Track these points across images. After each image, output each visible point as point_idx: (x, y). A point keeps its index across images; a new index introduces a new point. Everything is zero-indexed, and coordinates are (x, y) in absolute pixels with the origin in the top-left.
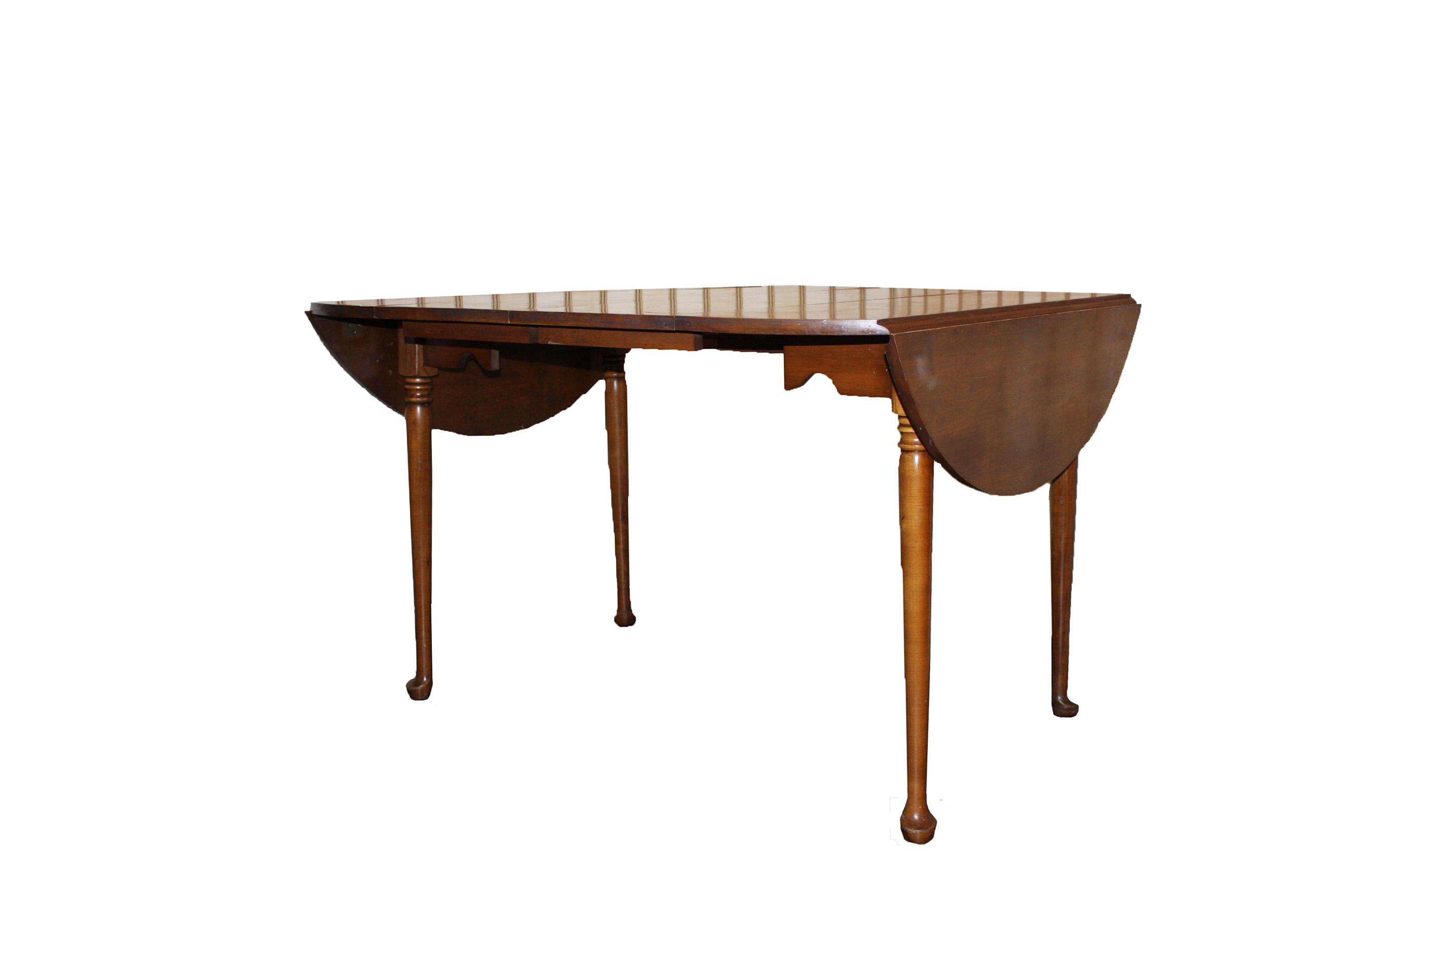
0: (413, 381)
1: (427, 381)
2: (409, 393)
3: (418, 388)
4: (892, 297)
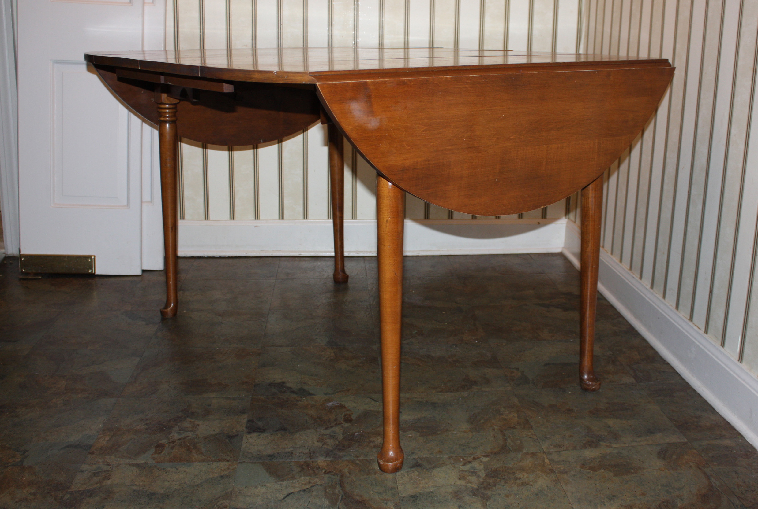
0: (163, 106)
1: (172, 106)
2: (161, 115)
3: (167, 111)
4: (481, 55)
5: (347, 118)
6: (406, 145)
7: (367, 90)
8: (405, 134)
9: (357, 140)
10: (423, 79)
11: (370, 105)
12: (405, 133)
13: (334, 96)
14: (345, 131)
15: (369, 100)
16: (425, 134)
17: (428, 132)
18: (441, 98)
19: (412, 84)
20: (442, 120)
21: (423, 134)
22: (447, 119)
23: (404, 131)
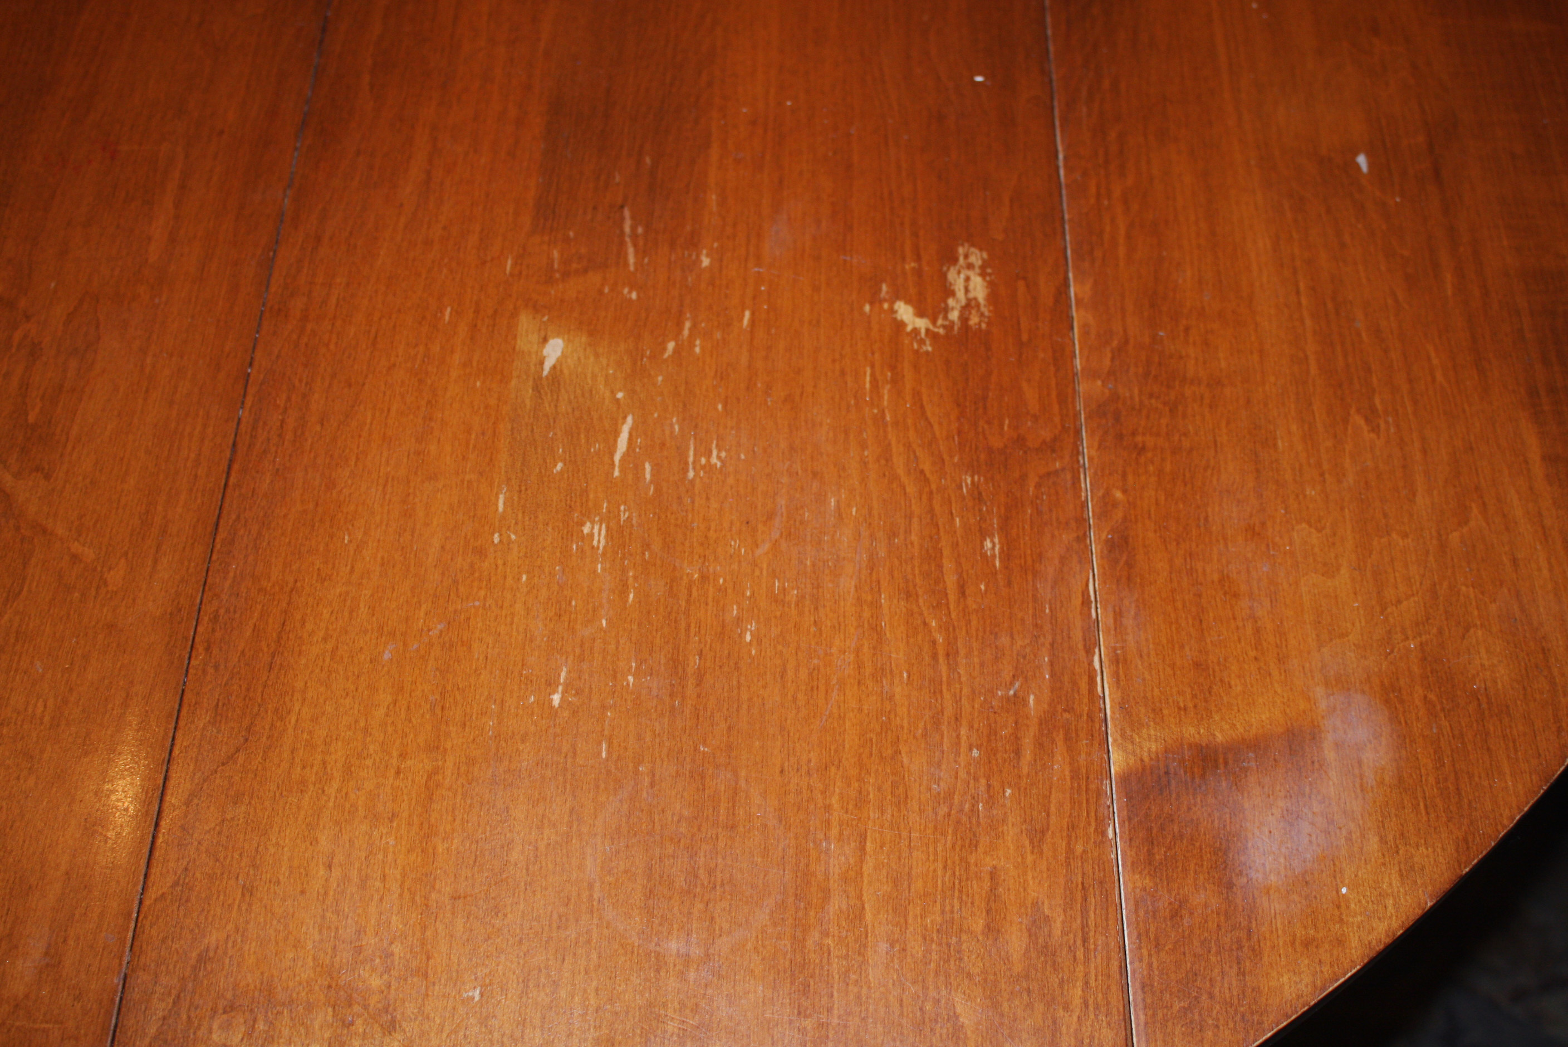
5: (1338, 907)
6: (1465, 530)
7: (1167, 773)
8: (1405, 536)
9: (1465, 840)
10: (1092, 433)
11: (1251, 755)
12: (1394, 535)
13: (1211, 996)
14: (1419, 912)
15: (1226, 763)
16: (1390, 420)
17: (1377, 401)
18: (1187, 329)
19: (1118, 495)
20: (1308, 322)
21: (1392, 430)
22: (1298, 293)
23: (1384, 540)
